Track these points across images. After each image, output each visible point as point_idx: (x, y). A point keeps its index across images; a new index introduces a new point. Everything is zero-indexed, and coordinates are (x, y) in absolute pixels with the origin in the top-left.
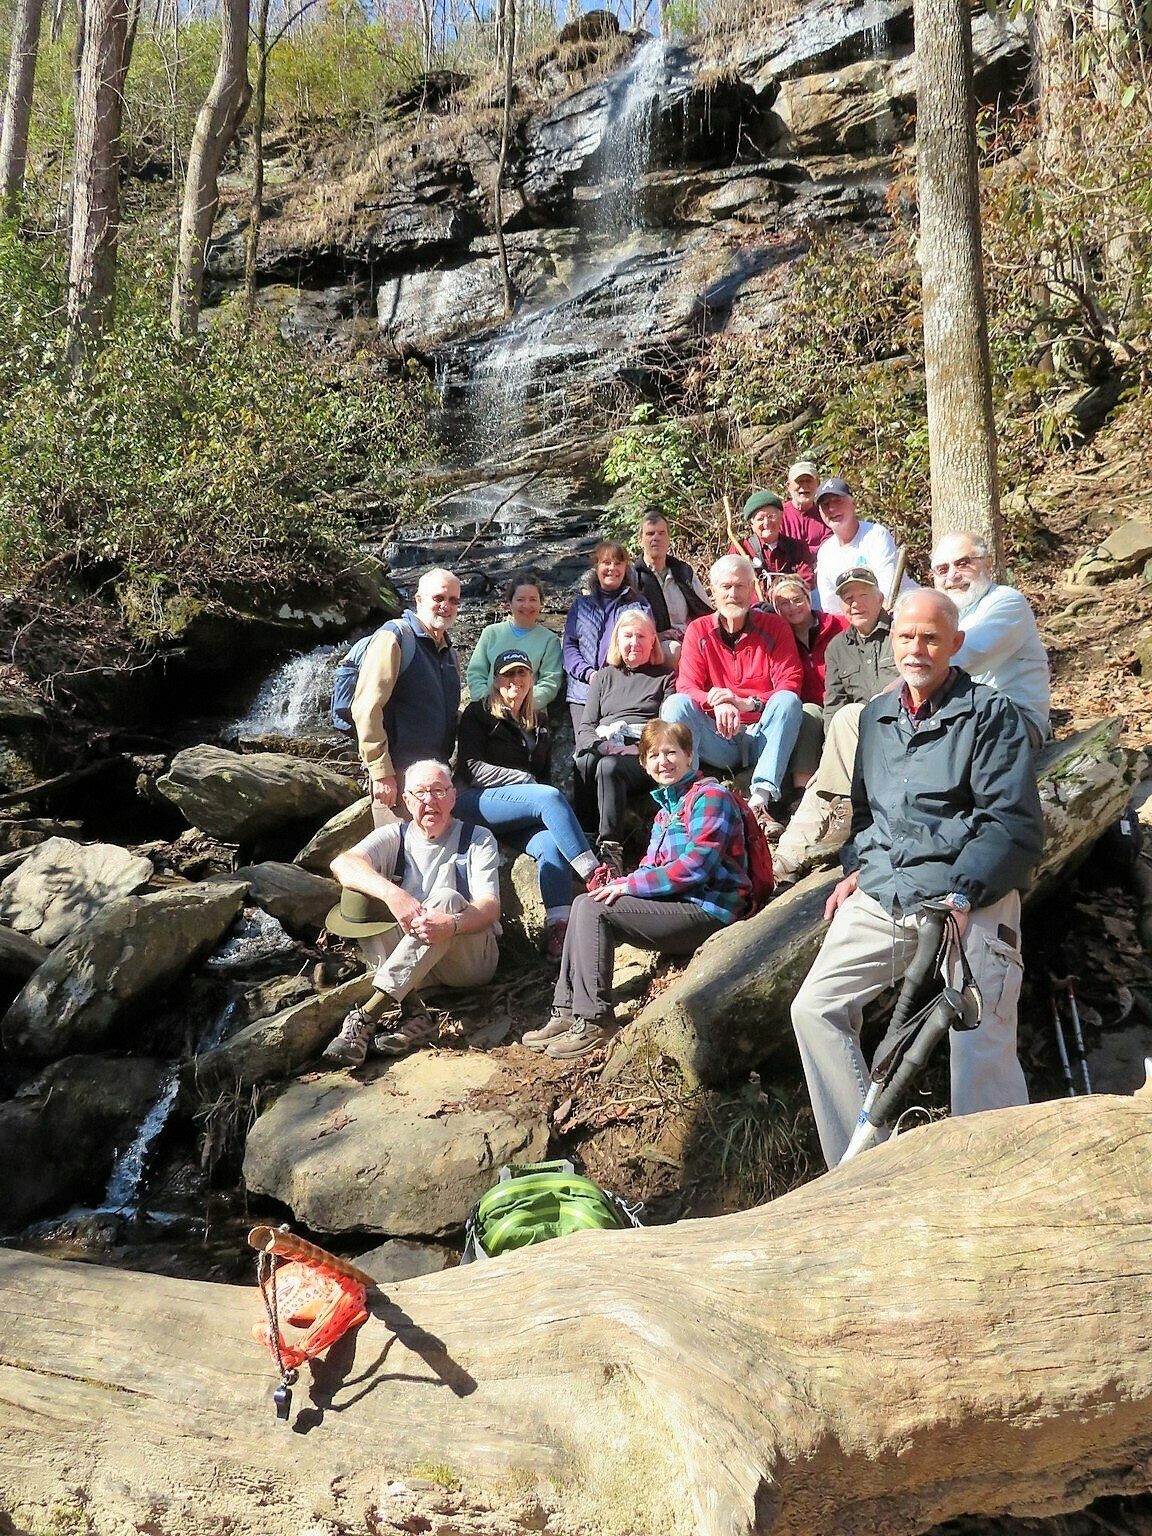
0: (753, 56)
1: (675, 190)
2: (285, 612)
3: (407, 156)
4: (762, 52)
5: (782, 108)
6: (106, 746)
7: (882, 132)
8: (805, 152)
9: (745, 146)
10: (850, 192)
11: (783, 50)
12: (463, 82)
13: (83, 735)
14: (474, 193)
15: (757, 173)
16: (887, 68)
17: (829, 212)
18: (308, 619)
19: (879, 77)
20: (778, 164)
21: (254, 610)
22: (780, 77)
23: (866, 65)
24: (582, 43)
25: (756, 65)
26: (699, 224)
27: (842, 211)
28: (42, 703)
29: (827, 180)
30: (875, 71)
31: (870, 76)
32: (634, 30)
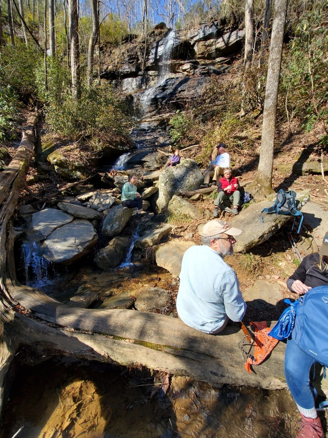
0: (192, 36)
1: (176, 64)
2: (119, 147)
3: (126, 52)
4: (193, 35)
5: (196, 48)
6: (95, 172)
7: (213, 56)
8: (199, 58)
9: (189, 56)
10: (207, 68)
11: (197, 35)
12: (136, 37)
13: (91, 170)
14: (139, 62)
15: (190, 62)
16: (216, 41)
17: (203, 72)
18: (123, 148)
19: (214, 43)
20: (194, 60)
21: (114, 146)
22: (196, 41)
23: (212, 40)
24: (159, 30)
25: (192, 38)
26: (179, 72)
27: (205, 72)
28: (84, 164)
29: (203, 65)
30: (213, 42)
31: (212, 43)
32: (169, 28)
